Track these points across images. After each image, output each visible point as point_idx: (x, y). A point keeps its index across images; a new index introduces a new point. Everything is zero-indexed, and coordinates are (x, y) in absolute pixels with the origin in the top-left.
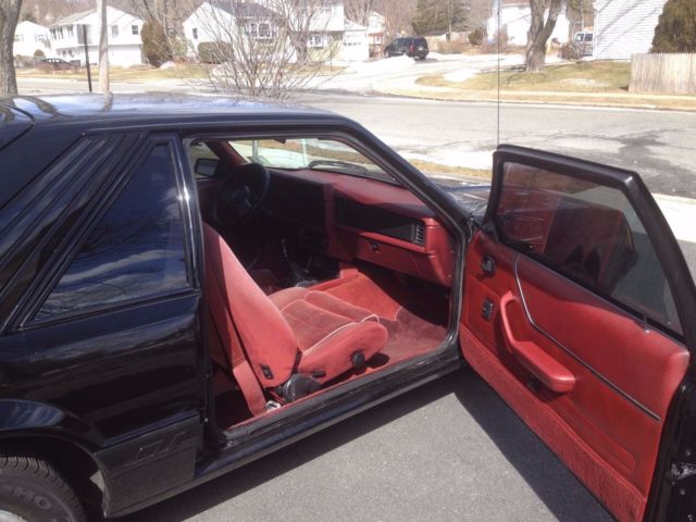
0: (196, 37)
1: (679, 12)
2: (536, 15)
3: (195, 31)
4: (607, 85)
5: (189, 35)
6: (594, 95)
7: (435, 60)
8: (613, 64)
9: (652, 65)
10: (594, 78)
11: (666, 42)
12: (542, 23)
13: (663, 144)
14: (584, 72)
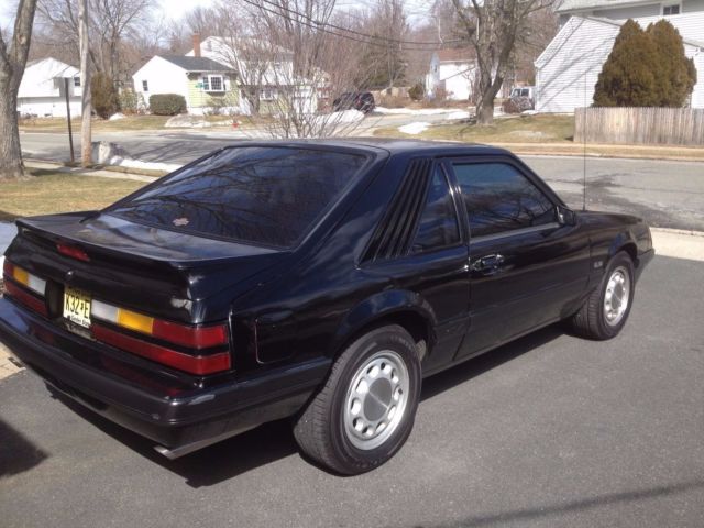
0: (146, 89)
1: (617, 71)
2: (484, 72)
3: (145, 83)
4: (552, 136)
5: (139, 87)
6: (543, 145)
7: (380, 114)
8: (554, 117)
9: (594, 118)
10: (539, 130)
11: (606, 98)
12: (490, 80)
13: (619, 186)
14: (530, 125)
